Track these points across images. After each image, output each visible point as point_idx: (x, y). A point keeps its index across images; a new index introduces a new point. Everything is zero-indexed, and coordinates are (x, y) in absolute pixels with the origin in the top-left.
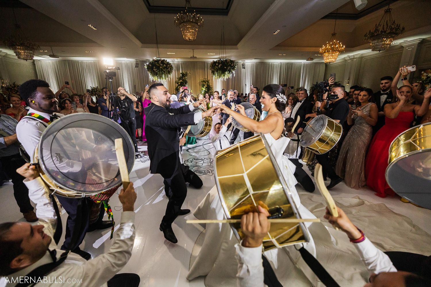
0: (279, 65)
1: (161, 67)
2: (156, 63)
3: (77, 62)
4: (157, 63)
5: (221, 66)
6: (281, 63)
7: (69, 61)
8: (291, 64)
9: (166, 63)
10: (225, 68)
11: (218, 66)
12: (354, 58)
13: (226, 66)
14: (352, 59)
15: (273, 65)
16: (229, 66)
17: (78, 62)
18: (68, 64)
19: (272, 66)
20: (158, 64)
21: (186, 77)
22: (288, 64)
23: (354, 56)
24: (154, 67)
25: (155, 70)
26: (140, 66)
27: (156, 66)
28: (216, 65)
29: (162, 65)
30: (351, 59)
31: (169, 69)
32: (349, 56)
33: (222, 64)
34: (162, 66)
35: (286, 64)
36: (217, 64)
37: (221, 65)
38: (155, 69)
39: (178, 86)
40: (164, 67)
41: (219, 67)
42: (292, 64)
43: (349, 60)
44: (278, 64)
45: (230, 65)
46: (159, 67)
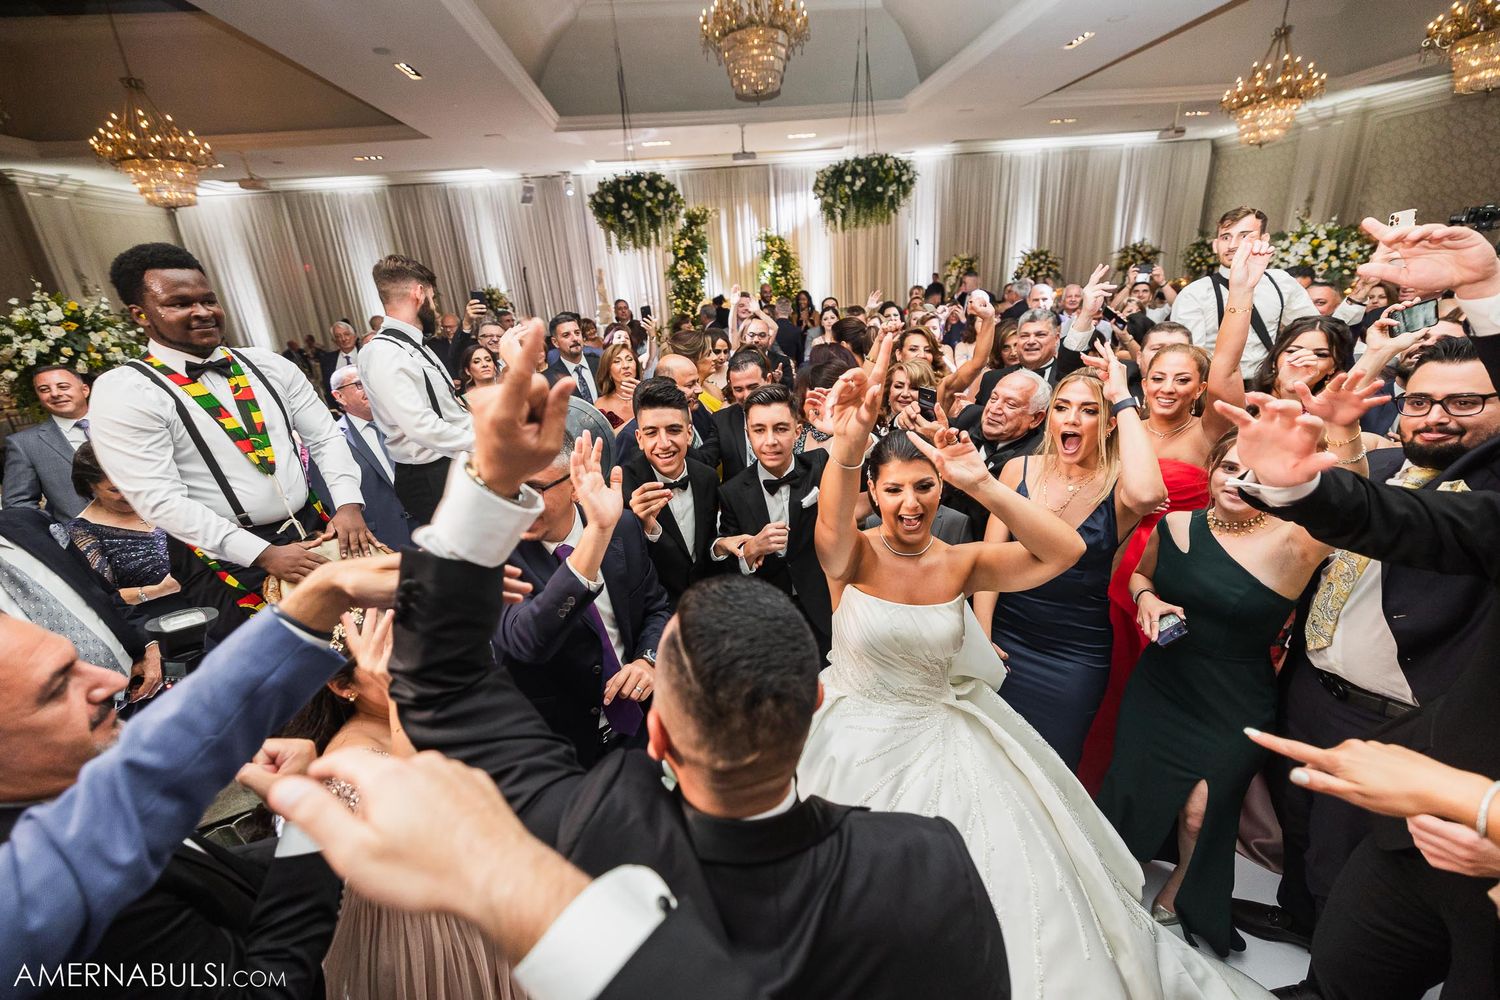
0: (1040, 157)
1: (648, 204)
2: (630, 188)
3: (319, 196)
4: (633, 190)
5: (863, 186)
6: (1046, 154)
7: (287, 194)
8: (1081, 152)
9: (663, 186)
10: (879, 189)
11: (852, 184)
12: (1333, 117)
13: (880, 185)
14: (1325, 122)
15: (1014, 162)
16: (890, 183)
17: (321, 195)
18: (287, 204)
19: (1013, 164)
20: (638, 190)
21: (702, 228)
22: (1071, 152)
23: (1334, 107)
24: (625, 205)
25: (627, 214)
26: (536, 195)
27: (628, 198)
28: (845, 183)
29: (650, 194)
30: (1324, 119)
31: (673, 207)
32: (1313, 111)
33: (867, 178)
34: (650, 199)
35: (1064, 153)
36: (848, 179)
37: (863, 180)
38: (628, 210)
39: (676, 263)
40: (659, 201)
41: (856, 188)
42: (1085, 152)
43: (1312, 124)
44: (1036, 154)
45: (898, 180)
46: (641, 203)
